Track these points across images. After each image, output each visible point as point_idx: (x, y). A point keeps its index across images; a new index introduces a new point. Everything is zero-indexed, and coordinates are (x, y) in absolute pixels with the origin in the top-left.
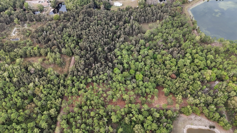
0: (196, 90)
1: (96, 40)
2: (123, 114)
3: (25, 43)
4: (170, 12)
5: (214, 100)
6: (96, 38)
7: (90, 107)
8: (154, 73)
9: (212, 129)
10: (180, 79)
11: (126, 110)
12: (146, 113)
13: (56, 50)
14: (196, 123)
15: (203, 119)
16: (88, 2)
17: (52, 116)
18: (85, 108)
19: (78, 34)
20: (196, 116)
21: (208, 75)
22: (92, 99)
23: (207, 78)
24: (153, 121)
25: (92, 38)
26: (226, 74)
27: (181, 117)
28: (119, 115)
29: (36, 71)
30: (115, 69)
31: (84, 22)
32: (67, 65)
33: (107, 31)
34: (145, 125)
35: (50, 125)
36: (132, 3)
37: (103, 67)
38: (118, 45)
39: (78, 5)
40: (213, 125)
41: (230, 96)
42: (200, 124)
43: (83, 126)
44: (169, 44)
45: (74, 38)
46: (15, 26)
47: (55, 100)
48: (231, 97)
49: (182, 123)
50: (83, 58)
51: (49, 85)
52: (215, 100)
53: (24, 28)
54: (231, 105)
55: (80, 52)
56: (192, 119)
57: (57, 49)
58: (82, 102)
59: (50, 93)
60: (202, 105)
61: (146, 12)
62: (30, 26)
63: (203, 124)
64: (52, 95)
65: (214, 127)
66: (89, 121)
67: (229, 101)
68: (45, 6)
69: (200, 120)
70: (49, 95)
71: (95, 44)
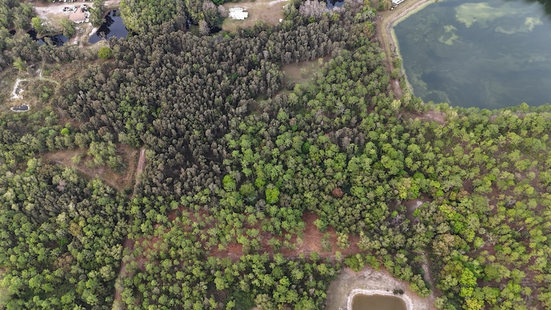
0: (376, 221)
1: (189, 112)
2: (236, 273)
3: (43, 119)
4: (347, 38)
5: (408, 240)
6: (188, 108)
7: (176, 262)
8: (301, 185)
9: (398, 296)
10: (349, 198)
11: (242, 266)
12: (277, 272)
13: (108, 136)
14: (371, 285)
15: (384, 277)
16: (172, 13)
17: (105, 280)
18: (166, 264)
19: (150, 98)
20: (372, 272)
21: (404, 188)
22: (178, 244)
23: (401, 195)
24: (290, 286)
25: (180, 108)
26: (438, 187)
27: (345, 273)
28: (228, 276)
29: (69, 186)
30: (227, 178)
31: (164, 69)
32: (132, 168)
33: (211, 88)
34: (276, 295)
35: (101, 298)
36: (269, 9)
37: (202, 175)
38: (233, 122)
39: (149, 22)
40: (401, 288)
41: (438, 232)
42: (378, 286)
43: (162, 299)
44: (337, 120)
45: (144, 108)
46: (16, 74)
47: (110, 247)
48: (440, 234)
49: (347, 286)
50: (162, 155)
51: (96, 218)
52: (410, 241)
53: (37, 78)
54: (438, 250)
55: (154, 141)
56: (365, 277)
57: (108, 134)
58: (161, 253)
59: (100, 233)
60: (384, 251)
61: (297, 40)
62: (49, 75)
63: (383, 286)
64: (104, 238)
65: (401, 292)
66: (174, 289)
67: (434, 243)
68: (78, 22)
69: (379, 279)
70: (96, 238)
71: (185, 120)
